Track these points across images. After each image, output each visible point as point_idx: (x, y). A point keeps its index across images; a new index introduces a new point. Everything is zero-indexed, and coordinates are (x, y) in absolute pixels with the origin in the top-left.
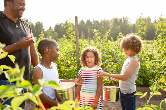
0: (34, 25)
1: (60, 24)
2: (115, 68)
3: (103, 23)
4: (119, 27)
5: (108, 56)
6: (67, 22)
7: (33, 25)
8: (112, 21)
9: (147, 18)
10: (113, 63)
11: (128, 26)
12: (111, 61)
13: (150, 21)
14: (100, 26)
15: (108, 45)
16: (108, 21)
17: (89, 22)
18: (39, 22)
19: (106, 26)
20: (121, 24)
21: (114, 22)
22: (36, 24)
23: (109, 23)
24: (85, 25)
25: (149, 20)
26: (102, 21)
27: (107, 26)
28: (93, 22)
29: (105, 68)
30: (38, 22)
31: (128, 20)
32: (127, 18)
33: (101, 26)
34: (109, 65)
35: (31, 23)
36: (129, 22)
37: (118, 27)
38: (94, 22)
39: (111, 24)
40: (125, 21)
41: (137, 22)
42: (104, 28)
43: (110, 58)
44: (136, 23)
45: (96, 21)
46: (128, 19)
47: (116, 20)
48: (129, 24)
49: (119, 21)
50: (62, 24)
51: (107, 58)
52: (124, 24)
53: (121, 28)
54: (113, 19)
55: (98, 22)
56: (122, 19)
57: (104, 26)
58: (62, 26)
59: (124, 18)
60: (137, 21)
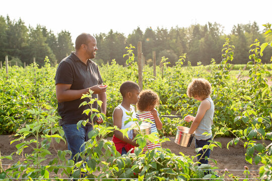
0: (57, 36)
1: (100, 35)
2: (192, 113)
3: (175, 34)
4: (202, 40)
5: (182, 96)
6: (112, 31)
7: (54, 37)
8: (189, 30)
9: (251, 25)
10: (188, 105)
11: (218, 39)
12: (186, 102)
13: (258, 30)
14: (169, 38)
15: (183, 77)
16: (183, 30)
17: (149, 31)
18: (64, 31)
19: (179, 39)
20: (206, 34)
21: (194, 31)
22: (59, 35)
23: (185, 33)
24: (143, 37)
25: (256, 28)
26: (173, 31)
27: (181, 38)
28: (156, 32)
29: (178, 112)
30: (62, 32)
31: (217, 29)
32: (216, 24)
33: (171, 39)
34: (183, 108)
35: (52, 33)
36: (220, 32)
37: (200, 41)
38: (159, 32)
39: (188, 36)
40: (212, 30)
41: (233, 32)
42: (176, 42)
43: (184, 98)
44: (231, 33)
45: (162, 30)
46: (218, 27)
47: (196, 29)
48: (219, 35)
49: (203, 31)
50: (104, 34)
51: (180, 98)
52: (210, 35)
53: (205, 42)
54: (193, 26)
55: (165, 31)
56: (208, 27)
57: (176, 38)
58: (104, 38)
59: (210, 25)
60: (234, 30)
